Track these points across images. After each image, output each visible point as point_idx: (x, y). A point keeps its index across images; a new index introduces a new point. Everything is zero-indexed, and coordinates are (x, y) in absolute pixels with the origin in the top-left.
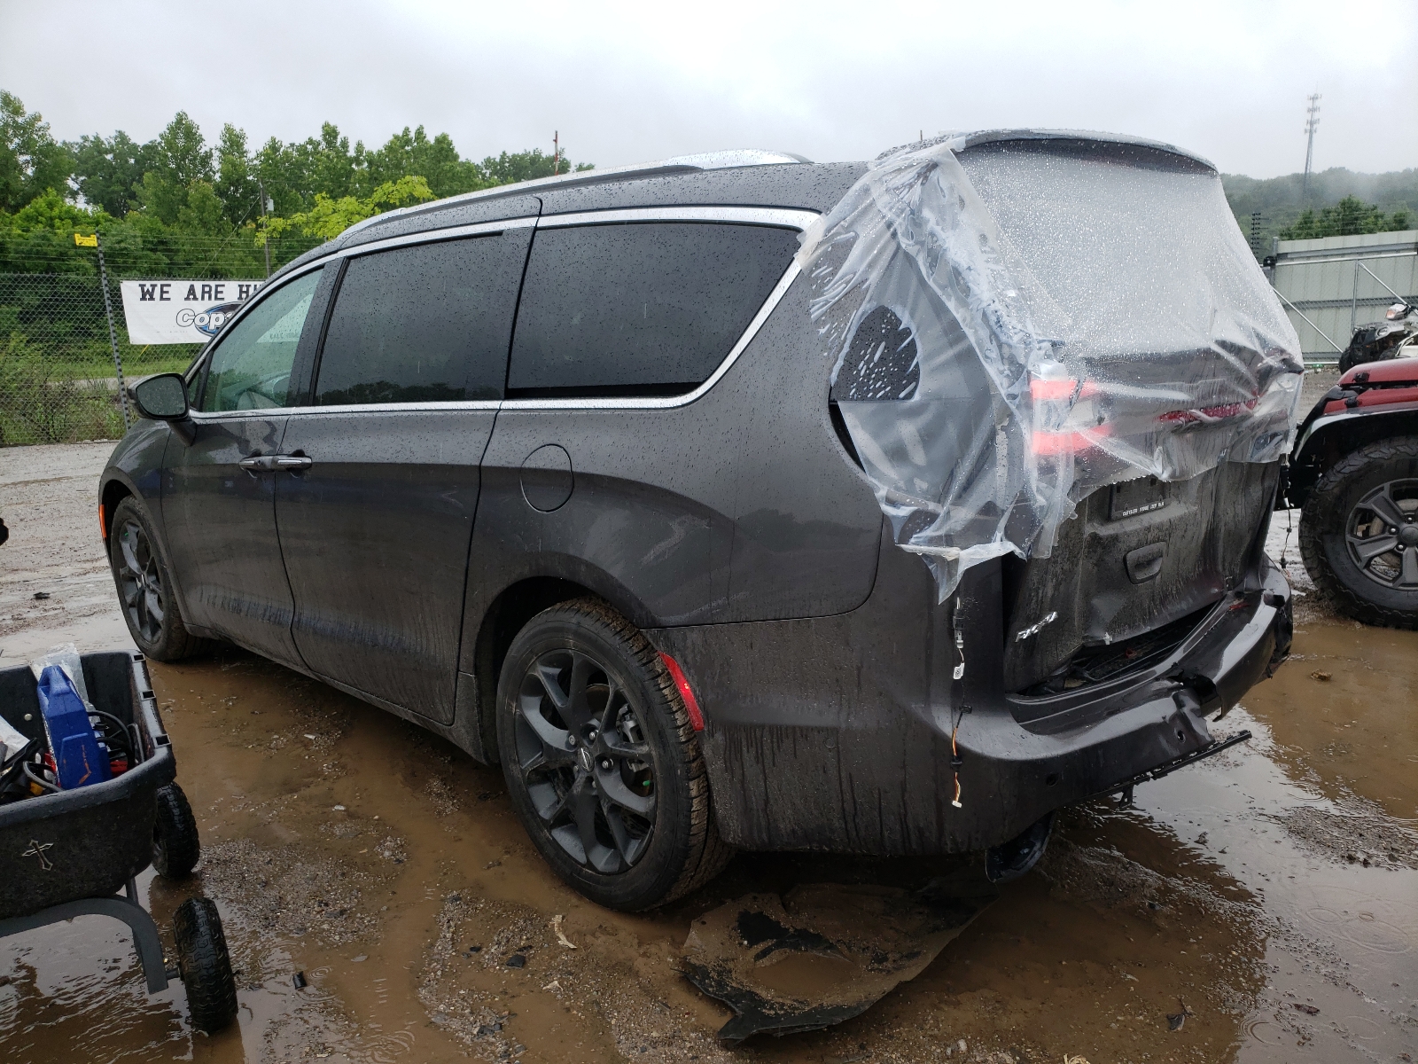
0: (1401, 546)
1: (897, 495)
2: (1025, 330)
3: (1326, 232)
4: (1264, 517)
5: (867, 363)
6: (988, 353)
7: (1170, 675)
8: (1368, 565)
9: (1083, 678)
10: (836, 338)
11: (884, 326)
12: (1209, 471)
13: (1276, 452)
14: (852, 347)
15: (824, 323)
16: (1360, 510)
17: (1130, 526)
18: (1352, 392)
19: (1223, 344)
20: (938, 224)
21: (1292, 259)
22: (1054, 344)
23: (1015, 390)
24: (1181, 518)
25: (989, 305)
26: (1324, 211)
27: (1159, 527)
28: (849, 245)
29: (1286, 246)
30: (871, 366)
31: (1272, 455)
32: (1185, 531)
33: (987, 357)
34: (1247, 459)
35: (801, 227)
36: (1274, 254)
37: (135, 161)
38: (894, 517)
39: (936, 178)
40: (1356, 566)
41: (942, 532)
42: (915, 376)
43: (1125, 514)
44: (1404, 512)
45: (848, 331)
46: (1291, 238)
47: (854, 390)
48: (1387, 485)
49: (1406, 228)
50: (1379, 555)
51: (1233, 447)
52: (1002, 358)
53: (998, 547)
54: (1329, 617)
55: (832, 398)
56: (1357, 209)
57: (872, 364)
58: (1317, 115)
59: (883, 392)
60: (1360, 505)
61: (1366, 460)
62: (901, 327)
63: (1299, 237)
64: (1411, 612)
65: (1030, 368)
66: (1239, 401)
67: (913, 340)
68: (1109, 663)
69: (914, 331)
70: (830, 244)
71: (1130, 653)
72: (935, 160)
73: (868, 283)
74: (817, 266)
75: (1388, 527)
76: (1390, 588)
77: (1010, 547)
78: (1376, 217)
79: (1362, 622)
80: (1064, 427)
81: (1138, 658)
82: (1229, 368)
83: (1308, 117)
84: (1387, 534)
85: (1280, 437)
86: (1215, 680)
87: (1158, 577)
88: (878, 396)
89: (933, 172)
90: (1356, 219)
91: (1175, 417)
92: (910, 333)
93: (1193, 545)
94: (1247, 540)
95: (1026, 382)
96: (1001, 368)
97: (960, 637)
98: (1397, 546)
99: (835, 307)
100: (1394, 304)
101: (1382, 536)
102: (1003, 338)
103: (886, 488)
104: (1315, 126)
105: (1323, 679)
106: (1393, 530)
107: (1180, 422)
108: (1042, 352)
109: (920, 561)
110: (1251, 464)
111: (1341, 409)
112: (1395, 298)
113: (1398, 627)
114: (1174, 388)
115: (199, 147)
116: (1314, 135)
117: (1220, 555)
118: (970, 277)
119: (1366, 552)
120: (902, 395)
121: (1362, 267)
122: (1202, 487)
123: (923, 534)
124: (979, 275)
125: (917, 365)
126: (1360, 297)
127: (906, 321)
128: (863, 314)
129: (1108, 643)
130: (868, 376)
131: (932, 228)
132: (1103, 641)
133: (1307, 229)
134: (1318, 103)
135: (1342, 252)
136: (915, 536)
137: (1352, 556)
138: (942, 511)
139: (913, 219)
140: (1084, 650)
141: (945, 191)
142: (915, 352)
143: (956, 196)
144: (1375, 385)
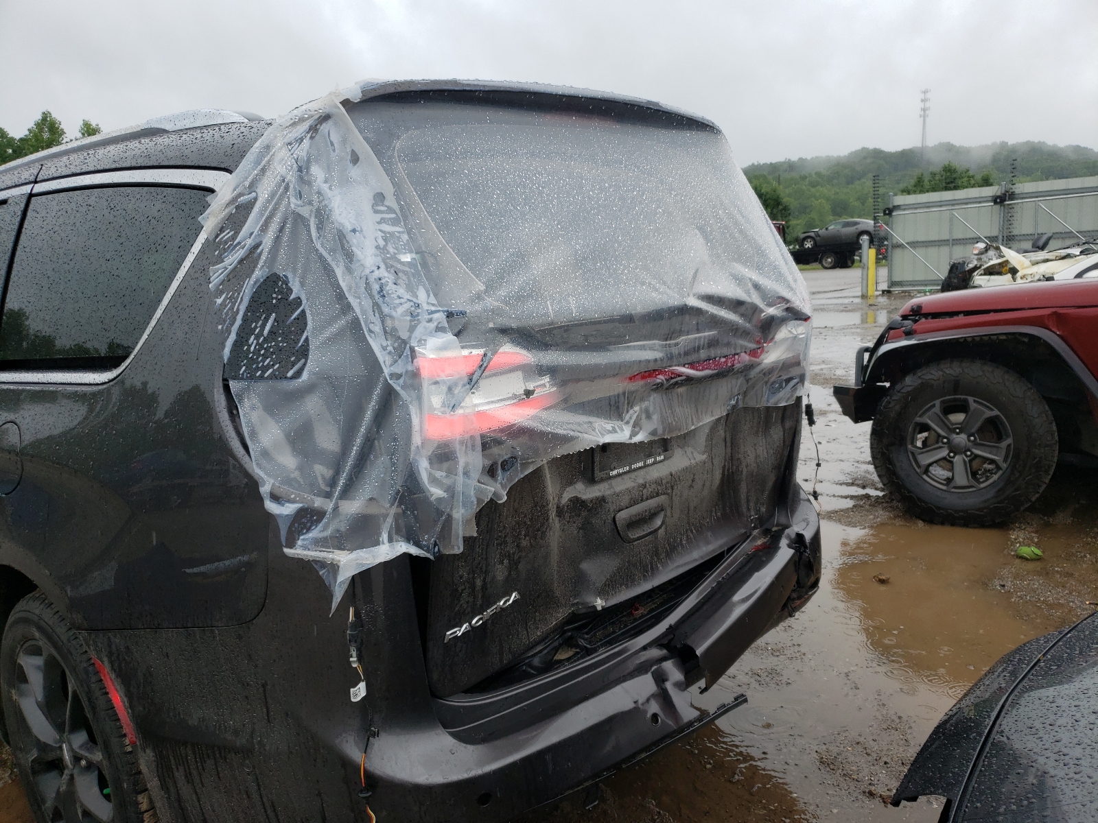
0: (952, 454)
1: (283, 490)
2: (415, 300)
3: (934, 189)
4: (789, 455)
5: (257, 338)
6: (371, 326)
7: (660, 643)
8: (926, 471)
9: (577, 646)
10: (229, 309)
11: (274, 296)
12: (719, 420)
13: (792, 396)
14: (245, 319)
15: (221, 292)
16: (917, 424)
17: (621, 486)
18: (910, 322)
19: (710, 299)
20: (326, 182)
21: (904, 210)
22: (450, 315)
23: (398, 369)
24: (686, 470)
25: (373, 272)
26: (931, 173)
27: (659, 482)
28: (249, 207)
29: (900, 200)
30: (260, 341)
31: (789, 399)
32: (693, 481)
33: (370, 331)
34: (763, 403)
35: (215, 188)
36: (891, 206)
37: (13, 151)
38: (280, 516)
39: (327, 131)
40: (917, 472)
41: (328, 533)
42: (304, 353)
43: (615, 472)
44: (953, 424)
45: (241, 302)
46: (909, 193)
47: (244, 368)
48: (937, 402)
49: (991, 185)
50: (936, 462)
51: (745, 394)
52: (385, 332)
53: (386, 551)
54: (896, 517)
55: (225, 377)
56: (955, 171)
57: (262, 339)
58: (928, 104)
59: (271, 371)
60: (918, 419)
61: (920, 381)
62: (292, 297)
63: (915, 192)
64: (962, 511)
65: (413, 343)
66: (738, 351)
67: (303, 311)
68: (613, 623)
69: (304, 302)
70: (234, 206)
71: (637, 609)
72: (327, 111)
73: (261, 248)
74: (222, 230)
75: (941, 439)
76: (945, 491)
77: (403, 547)
78: (969, 177)
79: (924, 521)
80: (462, 407)
81: (643, 616)
82: (715, 322)
83: (922, 105)
84: (940, 444)
85: (795, 381)
86: (699, 652)
87: (661, 531)
88: (266, 375)
89: (324, 125)
90: (955, 179)
91: (650, 376)
92: (300, 304)
93: (706, 492)
94: (771, 479)
95: (410, 360)
96: (385, 344)
97: (354, 654)
98: (948, 455)
99: (231, 277)
100: (978, 242)
101: (937, 446)
102: (386, 310)
103: (272, 481)
104: (927, 112)
105: (882, 582)
106: (945, 440)
107: (659, 381)
108: (433, 325)
109: (307, 566)
110: (768, 408)
111: (901, 336)
112: (980, 238)
113: (953, 525)
114: (642, 348)
115: (61, 139)
116: (927, 119)
117: (743, 496)
118: (354, 240)
119: (925, 460)
120: (290, 374)
121: (954, 215)
122: (710, 437)
123: (310, 535)
124: (365, 237)
125: (307, 339)
126: (954, 238)
127: (296, 290)
128: (255, 283)
129: (599, 608)
130: (257, 352)
131: (319, 186)
132: (594, 607)
133: (919, 186)
134: (928, 95)
135: (940, 204)
136: (302, 537)
137: (914, 464)
138: (329, 506)
139: (300, 176)
140: (573, 618)
141: (336, 145)
142: (306, 324)
143: (349, 150)
144: (926, 315)
